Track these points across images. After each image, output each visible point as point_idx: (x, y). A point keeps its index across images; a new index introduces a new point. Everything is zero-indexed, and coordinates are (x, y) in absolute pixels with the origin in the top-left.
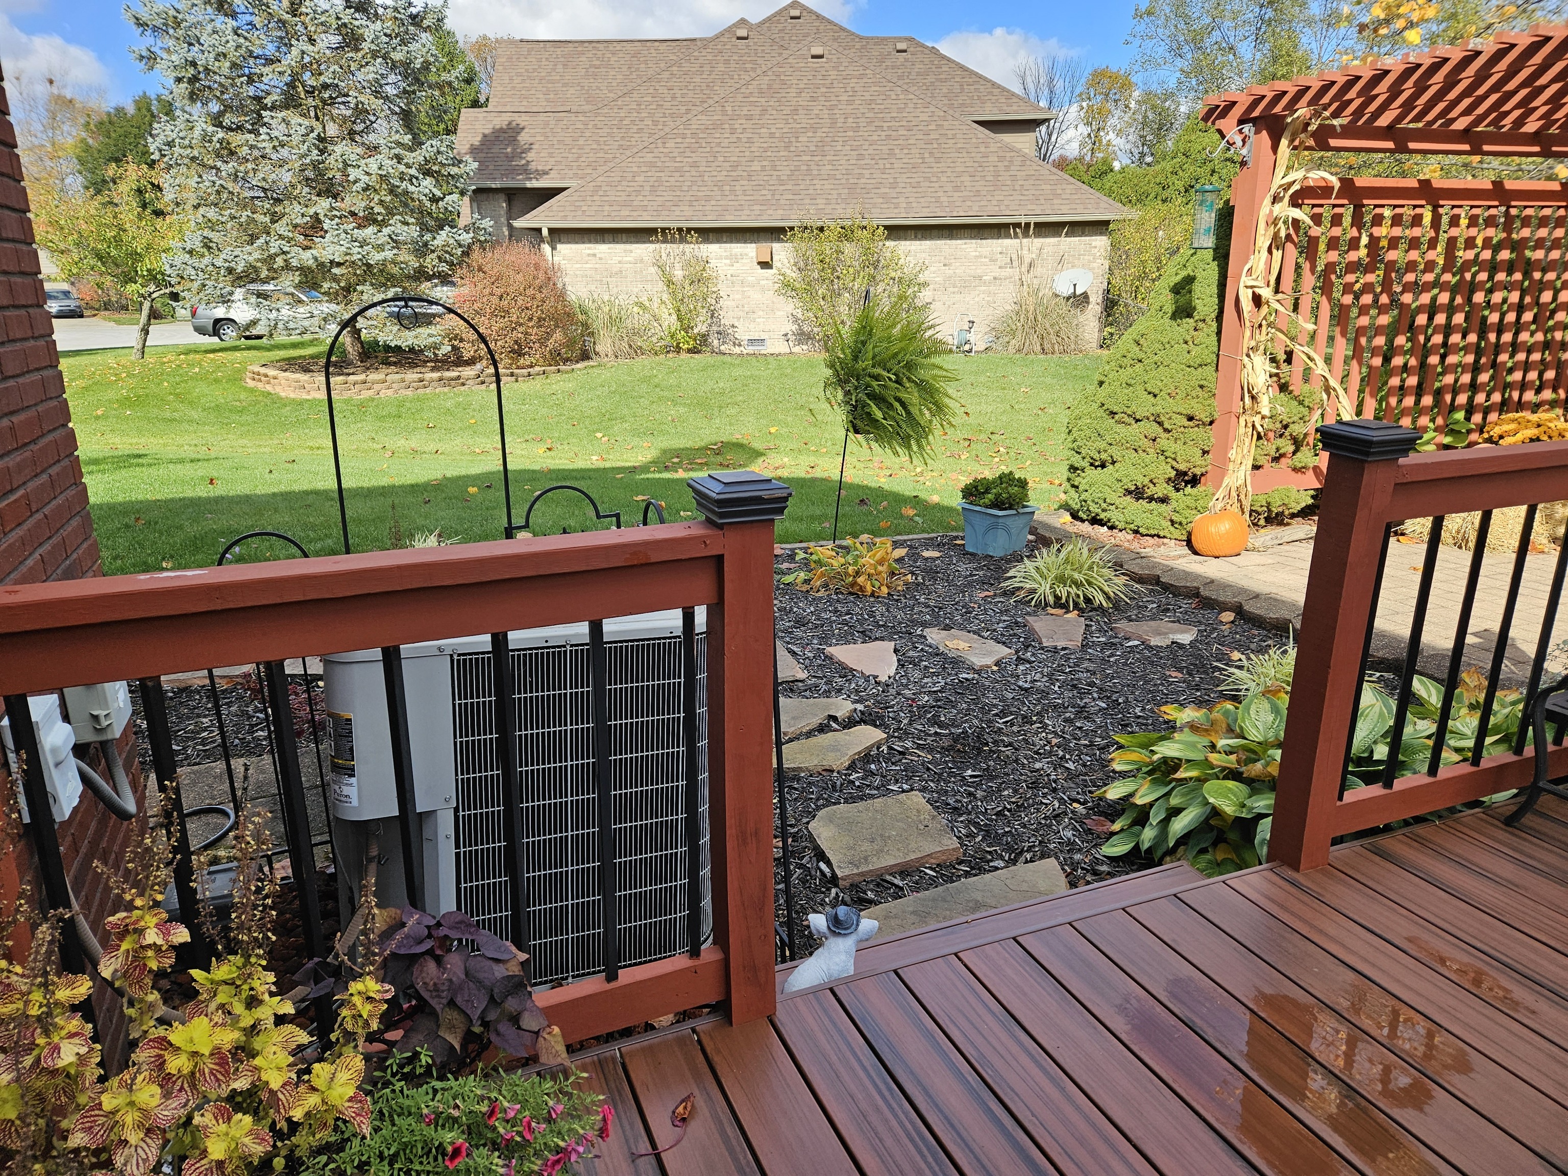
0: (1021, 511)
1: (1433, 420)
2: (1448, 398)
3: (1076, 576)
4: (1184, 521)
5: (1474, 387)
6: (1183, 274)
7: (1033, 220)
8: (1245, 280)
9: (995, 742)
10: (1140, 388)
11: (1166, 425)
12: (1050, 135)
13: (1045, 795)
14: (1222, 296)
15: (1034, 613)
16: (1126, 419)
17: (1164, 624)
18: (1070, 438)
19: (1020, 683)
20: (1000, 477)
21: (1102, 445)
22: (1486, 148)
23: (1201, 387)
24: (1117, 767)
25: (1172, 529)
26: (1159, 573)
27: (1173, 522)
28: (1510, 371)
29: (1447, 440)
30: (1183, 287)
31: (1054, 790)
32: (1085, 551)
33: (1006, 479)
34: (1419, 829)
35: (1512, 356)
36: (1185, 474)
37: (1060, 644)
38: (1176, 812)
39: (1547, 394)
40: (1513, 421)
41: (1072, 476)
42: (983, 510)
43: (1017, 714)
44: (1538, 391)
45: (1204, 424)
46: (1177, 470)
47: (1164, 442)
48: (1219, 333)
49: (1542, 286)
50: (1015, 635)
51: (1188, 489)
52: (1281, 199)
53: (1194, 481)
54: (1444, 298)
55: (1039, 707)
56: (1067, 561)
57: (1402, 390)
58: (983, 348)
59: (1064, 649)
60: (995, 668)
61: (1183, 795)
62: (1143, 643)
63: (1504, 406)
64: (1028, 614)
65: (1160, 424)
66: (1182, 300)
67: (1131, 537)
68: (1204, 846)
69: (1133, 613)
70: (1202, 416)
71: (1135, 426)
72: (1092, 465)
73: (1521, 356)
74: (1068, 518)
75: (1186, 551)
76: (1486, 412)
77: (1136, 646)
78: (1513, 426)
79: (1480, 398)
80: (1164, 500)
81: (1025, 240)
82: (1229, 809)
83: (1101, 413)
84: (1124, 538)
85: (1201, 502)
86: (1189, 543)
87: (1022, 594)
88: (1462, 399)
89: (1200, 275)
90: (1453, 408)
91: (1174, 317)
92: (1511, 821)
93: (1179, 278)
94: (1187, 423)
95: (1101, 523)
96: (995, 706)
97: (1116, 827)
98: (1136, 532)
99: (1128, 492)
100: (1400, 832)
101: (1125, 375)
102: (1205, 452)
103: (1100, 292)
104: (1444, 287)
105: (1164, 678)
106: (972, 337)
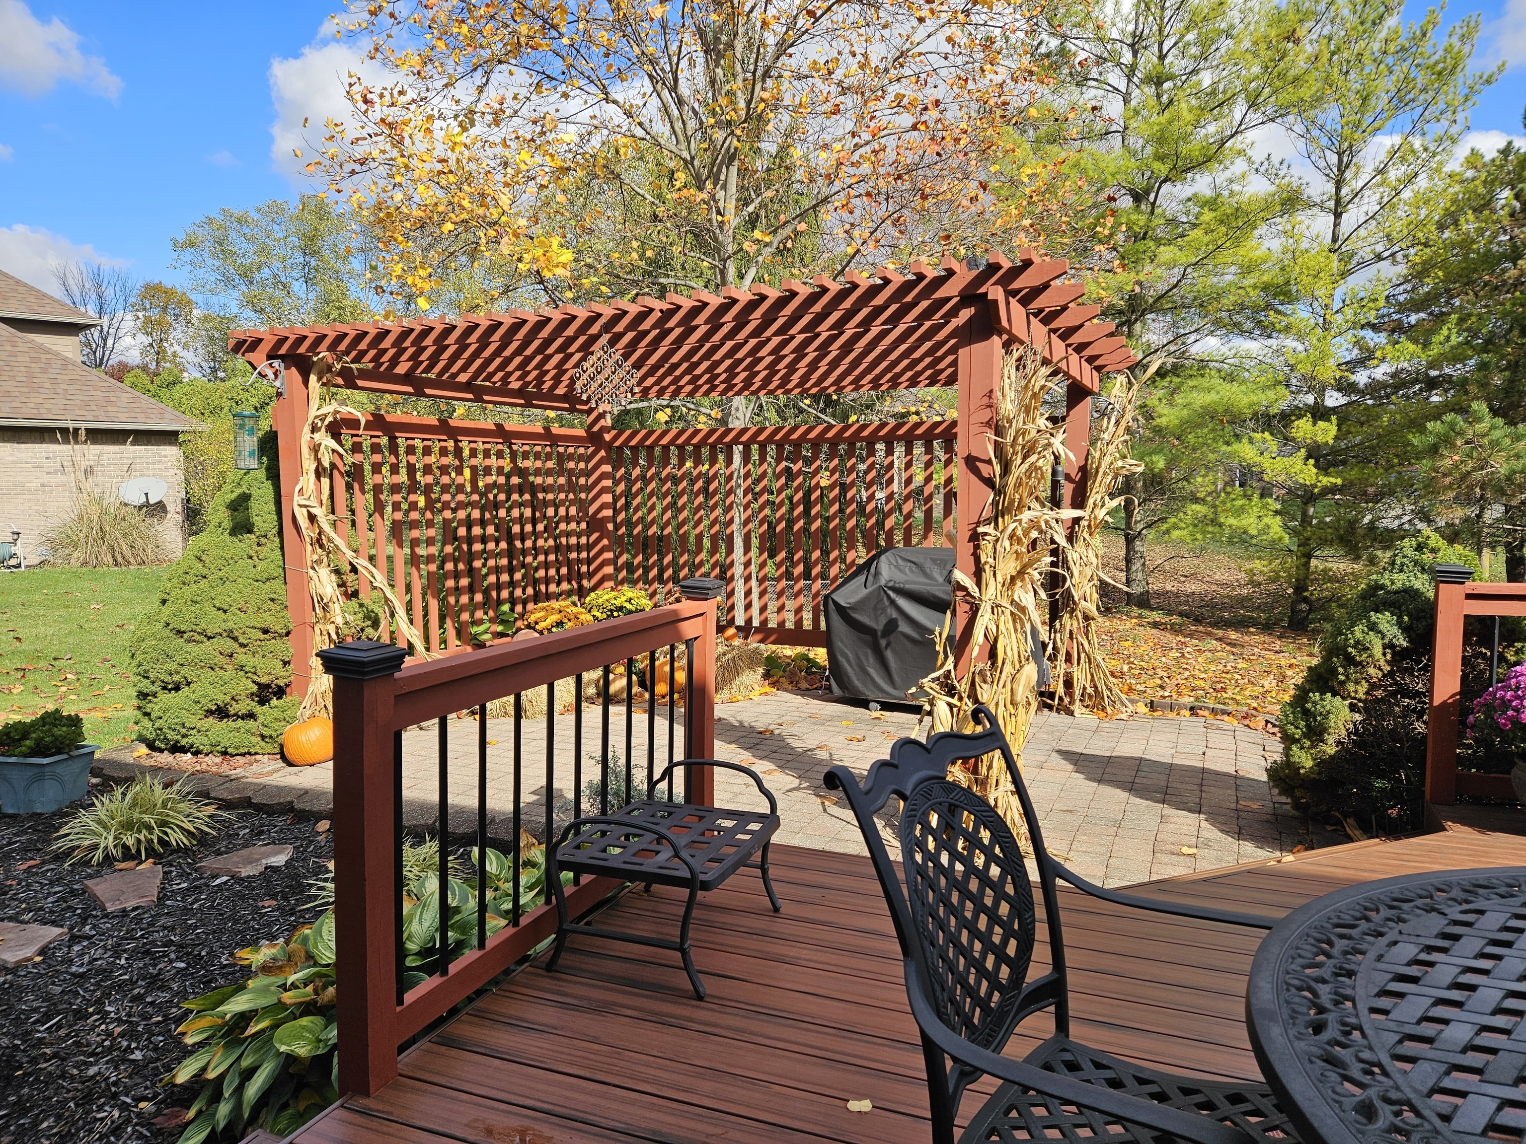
0: (76, 753)
1: (486, 613)
2: (494, 594)
3: (146, 818)
4: (274, 734)
5: (512, 584)
6: (239, 491)
7: (83, 426)
8: (297, 499)
9: (34, 1061)
10: (208, 607)
11: (241, 640)
12: (105, 340)
13: (100, 1109)
14: (279, 512)
15: (98, 874)
16: (197, 637)
17: (257, 850)
18: (135, 663)
19: (74, 969)
20: (43, 718)
21: (173, 667)
22: (486, 398)
23: (272, 600)
24: (189, 1040)
25: (263, 744)
26: (250, 794)
27: (263, 737)
28: (536, 569)
29: (500, 628)
30: (239, 505)
31: (115, 1096)
32: (158, 789)
33: (52, 719)
34: (479, 1003)
35: (535, 558)
36: (268, 686)
37: (129, 905)
38: (248, 1074)
39: (565, 586)
40: (543, 609)
41: (142, 703)
42: (21, 760)
43: (66, 1012)
44: (558, 584)
45: (281, 636)
46: (258, 684)
47: (241, 657)
48: (282, 548)
49: (546, 504)
50: (69, 907)
51: (274, 702)
52: (319, 429)
53: (280, 692)
54: (476, 514)
55: (98, 993)
56: (134, 805)
57: (457, 590)
58: (36, 561)
59: (135, 909)
60: (38, 959)
61: (257, 1051)
62: (233, 877)
63: (537, 598)
64: (90, 877)
65: (235, 639)
66: (239, 516)
67: (218, 760)
68: (284, 1099)
69: (222, 846)
70: (277, 628)
71: (208, 643)
72: (164, 688)
73: (541, 558)
74: (143, 750)
75: (280, 764)
76: (525, 603)
77: (225, 883)
78: (542, 614)
79: (518, 592)
80: (251, 716)
81: (77, 447)
82: (302, 1050)
83: (167, 632)
84: (211, 763)
85: (289, 713)
86: (284, 758)
87: (78, 855)
88: (505, 594)
89: (255, 492)
90: (499, 602)
91: (234, 532)
92: (551, 966)
93: (235, 495)
94: (263, 636)
95: (183, 750)
96: (36, 1010)
97: (192, 1113)
98: (225, 753)
99: (210, 713)
100: (468, 1009)
101: (189, 592)
102: (286, 663)
103: (179, 502)
104: (473, 505)
105: (256, 910)
106: (18, 549)
